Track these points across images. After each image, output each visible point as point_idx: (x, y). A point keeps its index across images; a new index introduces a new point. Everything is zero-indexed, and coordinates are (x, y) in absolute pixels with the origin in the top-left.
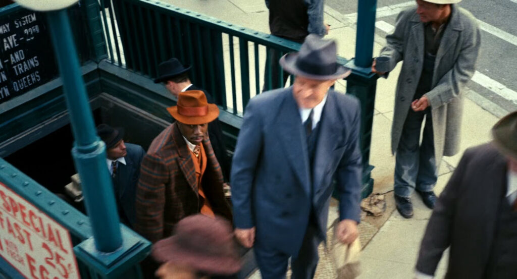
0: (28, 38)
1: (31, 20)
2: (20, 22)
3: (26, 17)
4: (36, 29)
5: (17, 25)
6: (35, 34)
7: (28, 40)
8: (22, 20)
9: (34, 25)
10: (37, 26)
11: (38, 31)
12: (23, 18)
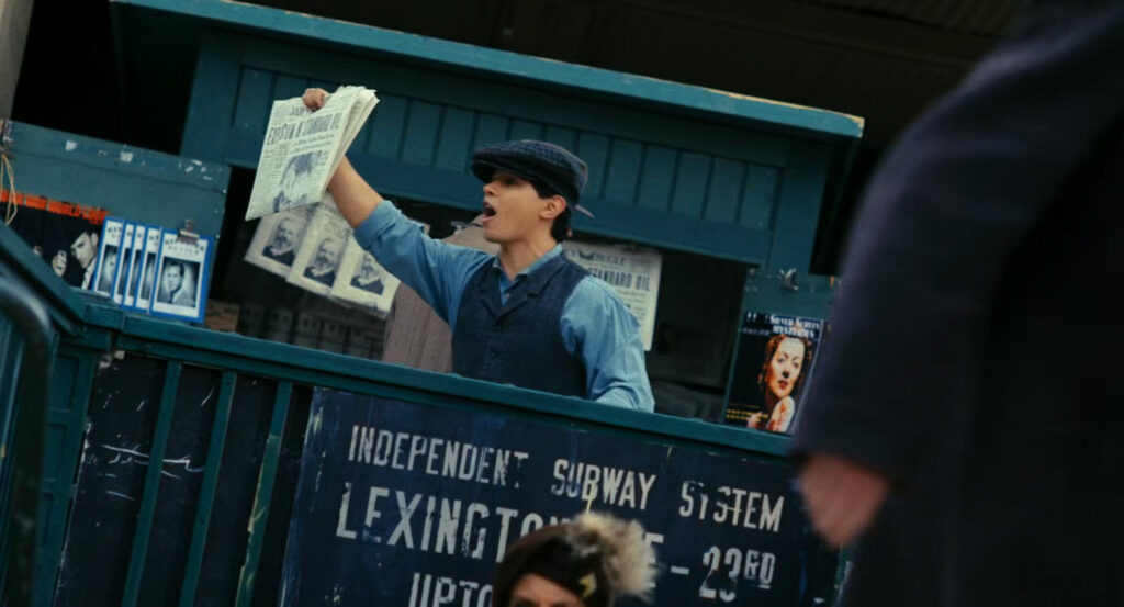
0: (711, 586)
1: (755, 518)
2: (705, 500)
3: (739, 493)
4: (763, 569)
5: (686, 504)
6: (746, 586)
7: (708, 593)
8: (715, 497)
9: (762, 550)
10: (768, 557)
11: (765, 584)
12: (727, 490)
